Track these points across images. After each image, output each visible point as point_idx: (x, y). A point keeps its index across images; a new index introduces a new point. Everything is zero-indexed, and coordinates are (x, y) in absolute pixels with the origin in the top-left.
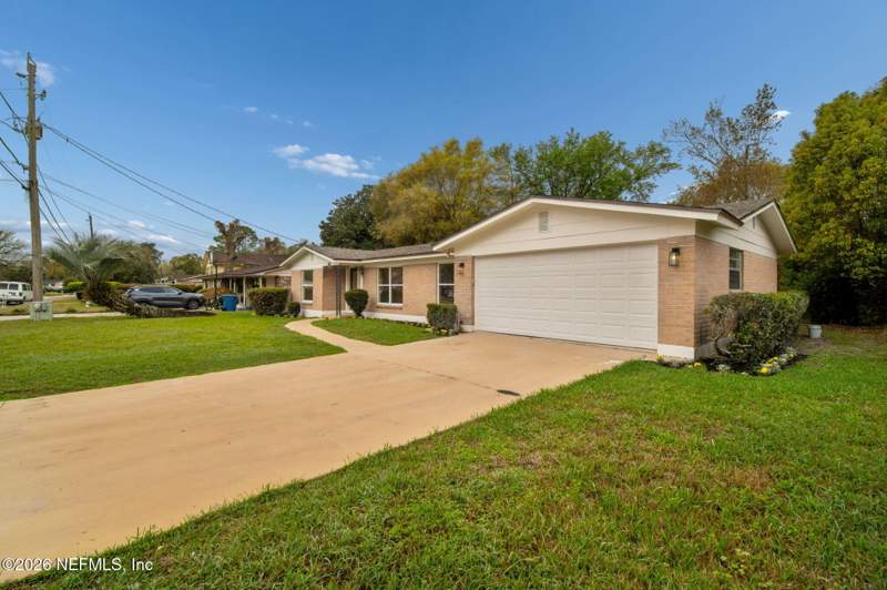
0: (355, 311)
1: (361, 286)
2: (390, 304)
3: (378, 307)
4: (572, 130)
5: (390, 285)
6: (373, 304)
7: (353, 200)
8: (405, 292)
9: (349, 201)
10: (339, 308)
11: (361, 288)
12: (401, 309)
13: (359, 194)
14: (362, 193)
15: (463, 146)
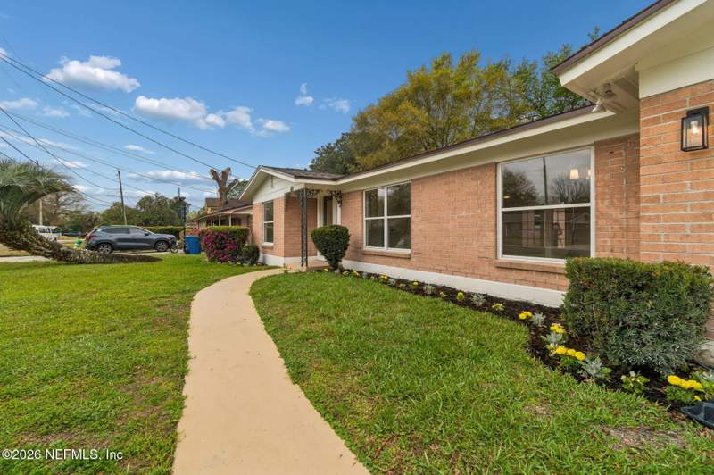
0: (329, 259)
1: (338, 220)
2: (386, 249)
3: (365, 254)
4: (597, 30)
5: (386, 217)
6: (358, 249)
7: (333, 149)
8: (415, 228)
9: (329, 149)
10: (305, 254)
11: (339, 223)
12: (408, 258)
13: (338, 142)
14: (341, 141)
15: (456, 61)
